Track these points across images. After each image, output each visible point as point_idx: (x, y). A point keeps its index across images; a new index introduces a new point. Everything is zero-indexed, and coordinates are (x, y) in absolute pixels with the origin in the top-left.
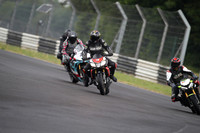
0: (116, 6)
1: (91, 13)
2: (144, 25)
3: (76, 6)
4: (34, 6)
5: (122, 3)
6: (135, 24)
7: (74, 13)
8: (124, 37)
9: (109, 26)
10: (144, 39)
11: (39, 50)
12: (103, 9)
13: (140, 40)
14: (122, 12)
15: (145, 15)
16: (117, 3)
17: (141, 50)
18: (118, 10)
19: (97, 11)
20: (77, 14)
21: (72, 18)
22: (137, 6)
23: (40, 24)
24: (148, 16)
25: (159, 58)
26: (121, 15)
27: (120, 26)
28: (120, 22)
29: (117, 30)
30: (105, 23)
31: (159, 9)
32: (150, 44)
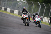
0: (38, 3)
1: (32, 5)
2: (45, 8)
3: (28, 3)
4: (17, 3)
5: (40, 2)
6: (43, 8)
7: (27, 5)
8: (40, 11)
9: (36, 8)
10: (45, 11)
11: (18, 14)
12: (35, 4)
13: (44, 12)
14: (40, 5)
15: (45, 5)
16: (38, 2)
17: (44, 14)
18: (39, 4)
19: (33, 4)
20: (28, 5)
21: (27, 6)
22: (43, 3)
23: (19, 8)
24: (46, 6)
25: (49, 16)
26: (39, 6)
27: (39, 8)
28: (39, 7)
29: (38, 9)
30: (35, 8)
31: (49, 4)
32: (47, 13)
